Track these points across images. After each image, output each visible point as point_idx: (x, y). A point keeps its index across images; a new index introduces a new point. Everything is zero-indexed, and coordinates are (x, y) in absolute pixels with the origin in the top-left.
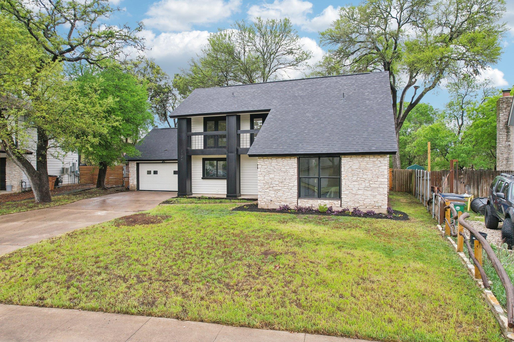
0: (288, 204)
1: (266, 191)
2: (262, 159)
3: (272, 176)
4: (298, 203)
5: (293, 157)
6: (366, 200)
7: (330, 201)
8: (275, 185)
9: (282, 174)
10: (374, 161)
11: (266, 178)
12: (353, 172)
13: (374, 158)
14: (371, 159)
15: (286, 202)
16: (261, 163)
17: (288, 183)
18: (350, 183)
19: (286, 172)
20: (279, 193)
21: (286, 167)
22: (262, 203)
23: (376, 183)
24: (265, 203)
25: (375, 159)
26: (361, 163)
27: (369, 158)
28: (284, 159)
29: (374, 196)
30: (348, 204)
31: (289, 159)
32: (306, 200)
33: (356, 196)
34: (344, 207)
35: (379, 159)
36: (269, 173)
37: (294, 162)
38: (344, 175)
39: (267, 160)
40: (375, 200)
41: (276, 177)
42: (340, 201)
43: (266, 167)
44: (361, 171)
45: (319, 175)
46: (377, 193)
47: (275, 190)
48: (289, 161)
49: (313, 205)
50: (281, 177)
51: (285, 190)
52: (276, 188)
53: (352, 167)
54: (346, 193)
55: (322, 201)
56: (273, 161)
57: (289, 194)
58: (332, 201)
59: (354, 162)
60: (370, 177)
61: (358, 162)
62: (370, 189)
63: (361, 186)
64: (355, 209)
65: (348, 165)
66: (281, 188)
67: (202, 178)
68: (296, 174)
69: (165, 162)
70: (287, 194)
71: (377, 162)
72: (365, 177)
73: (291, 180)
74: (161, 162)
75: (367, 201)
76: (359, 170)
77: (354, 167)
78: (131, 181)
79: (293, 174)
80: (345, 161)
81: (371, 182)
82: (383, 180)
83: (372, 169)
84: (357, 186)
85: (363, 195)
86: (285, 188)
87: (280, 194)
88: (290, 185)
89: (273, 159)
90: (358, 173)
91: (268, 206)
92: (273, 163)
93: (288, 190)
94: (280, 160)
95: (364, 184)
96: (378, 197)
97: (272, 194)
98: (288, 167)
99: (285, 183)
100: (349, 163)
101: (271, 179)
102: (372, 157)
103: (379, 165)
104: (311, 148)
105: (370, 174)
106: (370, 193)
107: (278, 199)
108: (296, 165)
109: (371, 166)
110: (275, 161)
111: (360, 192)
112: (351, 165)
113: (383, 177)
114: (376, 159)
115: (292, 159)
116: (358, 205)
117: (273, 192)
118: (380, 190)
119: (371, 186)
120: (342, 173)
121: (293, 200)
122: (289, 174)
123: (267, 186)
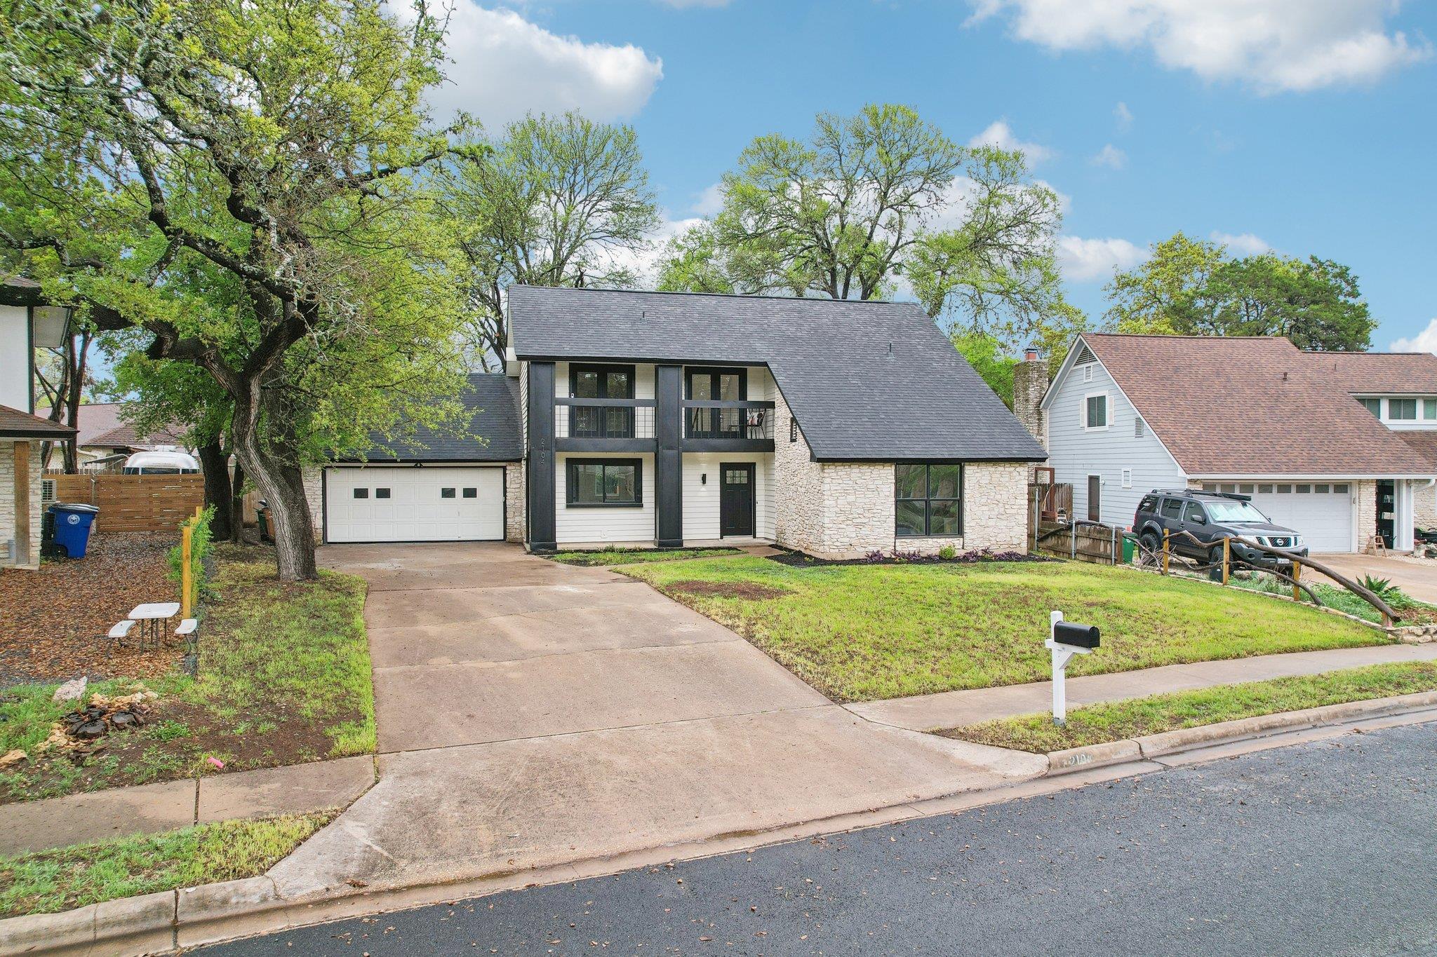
0: (880, 548)
1: (840, 526)
3: (851, 498)
4: (895, 546)
5: (888, 464)
6: (1000, 535)
7: (947, 540)
8: (857, 516)
9: (869, 494)
10: (1010, 473)
11: (839, 501)
12: (981, 490)
13: (1011, 467)
14: (1007, 469)
15: (875, 545)
17: (880, 511)
18: (976, 508)
19: (877, 490)
20: (863, 529)
21: (876, 482)
22: (831, 551)
23: (1013, 507)
24: (837, 551)
25: (1012, 469)
26: (993, 476)
27: (1004, 466)
28: (872, 468)
29: (1011, 529)
30: (975, 542)
31: (880, 467)
32: (908, 540)
33: (986, 529)
34: (969, 549)
35: (1017, 469)
36: (845, 492)
37: (889, 472)
38: (968, 495)
39: (844, 467)
40: (1011, 534)
41: (858, 500)
42: (961, 539)
43: (840, 481)
44: (993, 488)
45: (929, 496)
46: (1014, 524)
47: (856, 525)
48: (881, 472)
49: (921, 548)
50: (867, 500)
51: (875, 523)
52: (859, 520)
53: (980, 481)
54: (970, 524)
55: (934, 540)
56: (854, 471)
57: (882, 530)
58: (950, 539)
59: (983, 473)
60: (1005, 496)
61: (988, 473)
62: (1005, 516)
63: (993, 513)
64: (985, 549)
65: (974, 478)
66: (866, 520)
68: (893, 495)
69: (424, 464)
70: (878, 530)
72: (998, 497)
73: (884, 505)
74: (413, 465)
75: (1001, 537)
76: (989, 486)
77: (983, 482)
79: (888, 494)
80: (970, 471)
81: (1006, 506)
82: (1022, 502)
83: (1007, 484)
84: (987, 512)
85: (996, 526)
86: (875, 519)
87: (865, 531)
88: (883, 513)
89: (852, 466)
90: (989, 491)
91: (842, 555)
92: (853, 475)
93: (878, 523)
94: (865, 469)
95: (996, 510)
96: (1016, 529)
97: (851, 531)
98: (880, 482)
99: (874, 511)
100: (976, 475)
101: (849, 503)
102: (1008, 465)
103: (1018, 478)
104: (918, 448)
105: (1005, 492)
106: (1005, 523)
107: (862, 541)
108: (892, 478)
109: (1007, 479)
110: (857, 470)
111: (991, 523)
112: (977, 479)
115: (885, 468)
116: (990, 543)
117: (854, 529)
118: (1019, 517)
119: (1008, 511)
120: (966, 491)
121: (888, 540)
122: (881, 494)
123: (842, 518)
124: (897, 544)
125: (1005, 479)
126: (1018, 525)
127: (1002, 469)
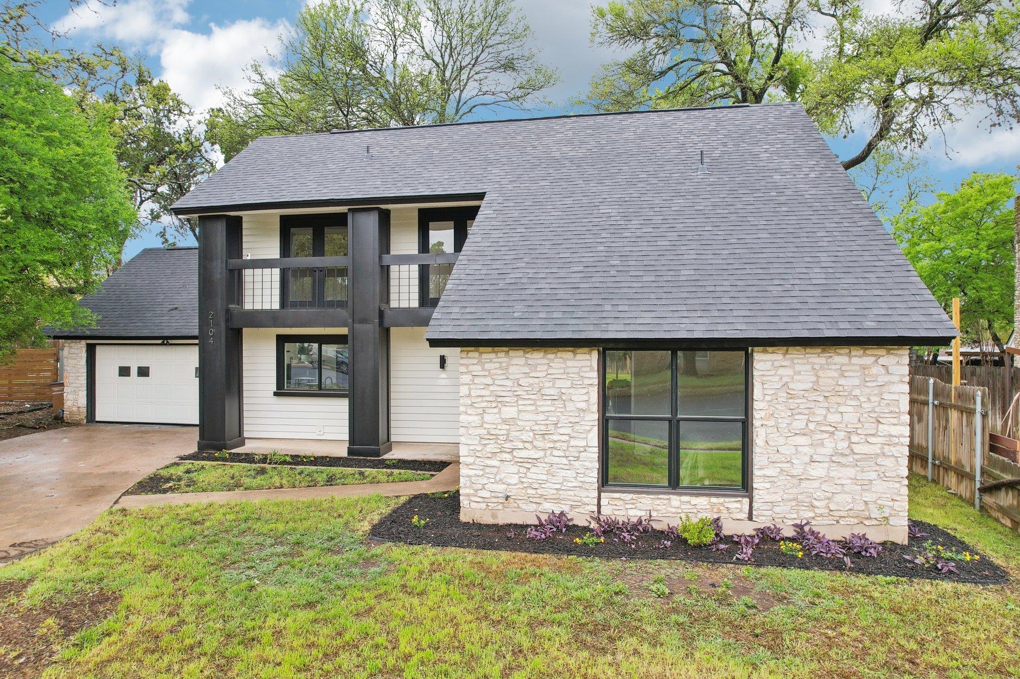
0: (566, 509)
1: (489, 462)
2: (476, 354)
3: (509, 412)
4: (599, 506)
5: (586, 350)
6: (837, 498)
7: (714, 500)
8: (521, 445)
9: (546, 406)
10: (864, 368)
11: (487, 418)
12: (793, 403)
13: (865, 355)
14: (855, 360)
15: (558, 500)
16: (471, 368)
17: (566, 438)
18: (782, 441)
19: (560, 398)
20: (533, 470)
21: (559, 384)
22: (473, 505)
23: (872, 440)
24: (483, 506)
25: (868, 360)
26: (821, 374)
27: (849, 355)
28: (551, 356)
29: (866, 485)
30: (777, 509)
31: (569, 355)
32: (628, 497)
33: (804, 484)
34: (763, 521)
35: (882, 361)
36: (499, 401)
37: (586, 365)
38: (763, 414)
39: (493, 355)
40: (868, 497)
41: (523, 416)
42: (746, 501)
43: (489, 381)
44: (821, 399)
45: (674, 411)
46: (873, 475)
47: (521, 462)
48: (569, 363)
49: (654, 514)
50: (542, 417)
51: (556, 460)
52: (524, 454)
53: (791, 386)
54: (768, 472)
55: (685, 498)
56: (515, 361)
57: (571, 474)
58: (721, 500)
59: (798, 368)
60: (851, 417)
61: (809, 367)
62: (850, 459)
63: (820, 450)
64: (801, 527)
65: (777, 379)
66: (541, 454)
67: (275, 394)
68: (595, 408)
69: (171, 342)
70: (563, 473)
71: (875, 370)
72: (833, 418)
73: (577, 427)
74: (160, 342)
76: (813, 396)
77: (797, 386)
78: (70, 397)
79: (583, 405)
80: (765, 363)
81: (855, 439)
82: (894, 430)
83: (857, 392)
84: (806, 450)
85: (828, 479)
86: (556, 453)
87: (537, 473)
88: (573, 442)
89: (512, 353)
90: (812, 405)
91: (494, 516)
92: (512, 369)
93: (564, 461)
94: (537, 357)
95: (829, 444)
96: (879, 486)
97: (511, 474)
98: (568, 384)
99: (555, 438)
100: (781, 371)
101: (504, 421)
102: (856, 351)
103: (883, 380)
104: (647, 318)
105: (850, 409)
106: (851, 472)
107: (530, 491)
108: (593, 376)
109: (856, 382)
110: (522, 361)
111: (818, 471)
112: (785, 379)
113: (895, 421)
114: (873, 359)
115: (578, 357)
116: (811, 514)
117: (515, 469)
118: (889, 462)
119: (856, 449)
120: (756, 405)
121: (584, 494)
122: (570, 406)
123: (492, 447)
124: (604, 502)
125: (852, 381)
126: (883, 477)
127: (844, 359)
